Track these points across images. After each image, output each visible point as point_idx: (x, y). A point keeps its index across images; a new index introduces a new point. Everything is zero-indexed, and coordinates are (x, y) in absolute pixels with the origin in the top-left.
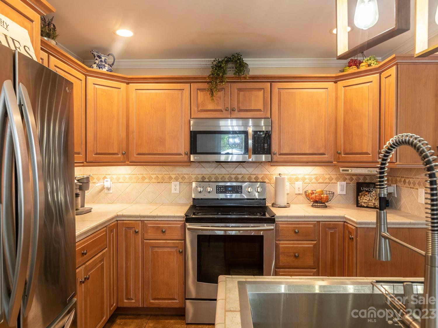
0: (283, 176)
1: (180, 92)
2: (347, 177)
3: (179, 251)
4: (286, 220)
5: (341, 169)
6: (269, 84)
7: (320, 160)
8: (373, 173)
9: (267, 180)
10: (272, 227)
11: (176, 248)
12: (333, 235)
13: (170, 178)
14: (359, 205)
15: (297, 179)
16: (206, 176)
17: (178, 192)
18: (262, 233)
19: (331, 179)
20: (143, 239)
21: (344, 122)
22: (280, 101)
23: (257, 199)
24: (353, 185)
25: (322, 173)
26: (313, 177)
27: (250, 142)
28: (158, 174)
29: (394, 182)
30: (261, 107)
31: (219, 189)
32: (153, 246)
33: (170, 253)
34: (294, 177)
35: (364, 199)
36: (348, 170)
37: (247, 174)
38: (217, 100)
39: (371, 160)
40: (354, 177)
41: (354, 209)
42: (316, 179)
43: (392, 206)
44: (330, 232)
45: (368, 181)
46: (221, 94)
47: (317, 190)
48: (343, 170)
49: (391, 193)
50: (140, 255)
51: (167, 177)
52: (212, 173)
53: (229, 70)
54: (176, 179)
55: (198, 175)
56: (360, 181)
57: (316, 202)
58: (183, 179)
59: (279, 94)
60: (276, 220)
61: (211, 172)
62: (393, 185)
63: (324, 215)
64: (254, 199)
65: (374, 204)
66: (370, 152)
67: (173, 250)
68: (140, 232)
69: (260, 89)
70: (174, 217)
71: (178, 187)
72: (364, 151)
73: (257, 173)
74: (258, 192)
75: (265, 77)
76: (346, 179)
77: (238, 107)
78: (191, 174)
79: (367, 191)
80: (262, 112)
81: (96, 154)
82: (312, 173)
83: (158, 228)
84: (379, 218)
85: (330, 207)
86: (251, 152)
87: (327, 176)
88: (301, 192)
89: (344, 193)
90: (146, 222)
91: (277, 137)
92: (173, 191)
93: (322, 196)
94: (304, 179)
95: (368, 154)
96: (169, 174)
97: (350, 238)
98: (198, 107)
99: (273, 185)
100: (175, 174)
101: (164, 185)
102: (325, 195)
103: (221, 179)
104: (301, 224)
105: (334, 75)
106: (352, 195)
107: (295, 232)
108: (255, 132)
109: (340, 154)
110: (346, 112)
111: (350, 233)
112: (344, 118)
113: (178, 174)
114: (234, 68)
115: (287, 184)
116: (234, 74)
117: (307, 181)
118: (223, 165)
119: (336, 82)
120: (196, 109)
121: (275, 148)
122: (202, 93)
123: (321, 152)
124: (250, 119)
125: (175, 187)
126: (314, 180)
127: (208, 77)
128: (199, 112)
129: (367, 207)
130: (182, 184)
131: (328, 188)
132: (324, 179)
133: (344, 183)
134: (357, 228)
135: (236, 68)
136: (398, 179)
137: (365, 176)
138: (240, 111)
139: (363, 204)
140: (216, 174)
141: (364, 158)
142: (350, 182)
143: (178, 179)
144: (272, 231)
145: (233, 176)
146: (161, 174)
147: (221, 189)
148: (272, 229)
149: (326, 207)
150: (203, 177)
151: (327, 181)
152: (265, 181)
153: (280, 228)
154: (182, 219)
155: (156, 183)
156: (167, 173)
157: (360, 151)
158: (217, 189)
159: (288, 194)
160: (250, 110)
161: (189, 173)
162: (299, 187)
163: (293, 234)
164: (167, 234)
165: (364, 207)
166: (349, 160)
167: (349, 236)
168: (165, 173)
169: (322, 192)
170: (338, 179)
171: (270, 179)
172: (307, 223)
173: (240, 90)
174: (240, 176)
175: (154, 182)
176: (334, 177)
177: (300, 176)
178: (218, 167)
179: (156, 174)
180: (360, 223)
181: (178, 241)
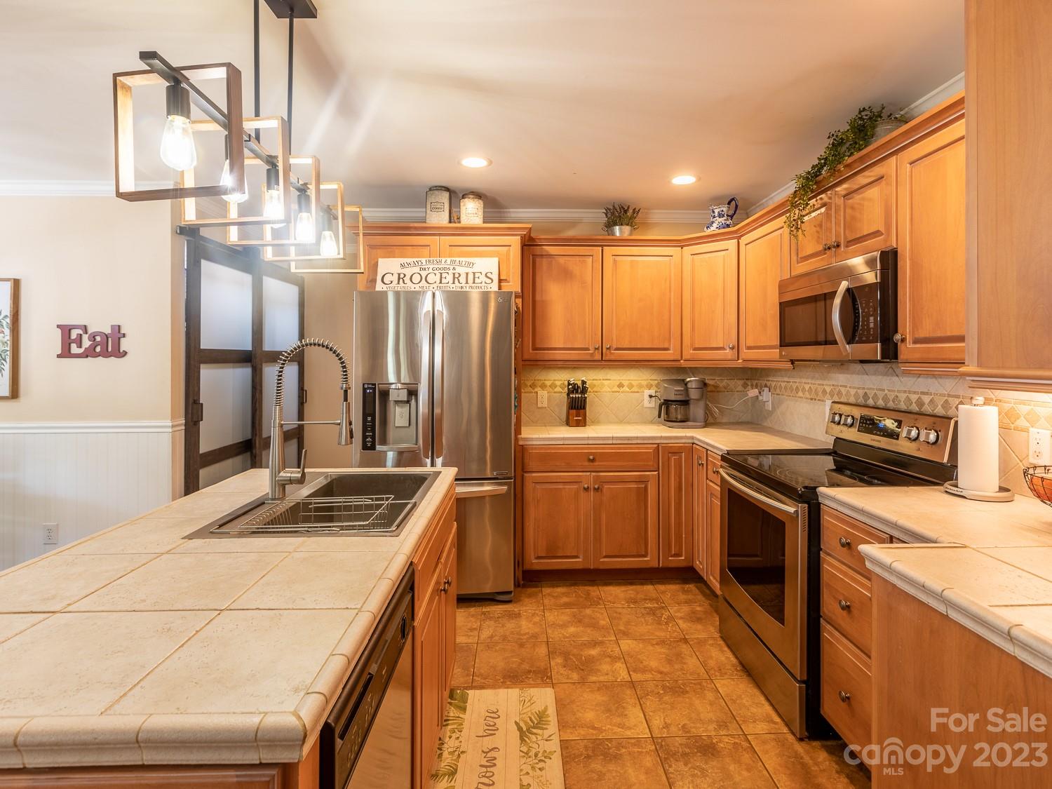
1: (780, 232)
6: (894, 158)
30: (878, 224)
38: (817, 232)
55: (858, 388)
59: (911, 177)
69: (877, 181)
77: (845, 238)
81: (695, 349)
98: (798, 253)
100: (829, 385)
104: (858, 528)
120: (795, 258)
128: (799, 262)
138: (848, 245)
160: (861, 237)
161: (846, 384)
173: (847, 197)
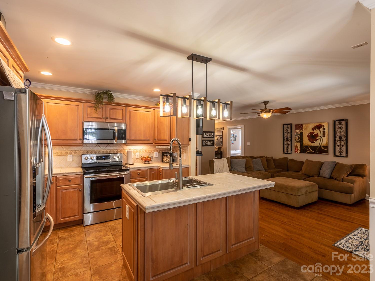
0: (131, 150)
1: (77, 107)
2: (158, 150)
3: (79, 190)
4: (134, 169)
5: (156, 146)
6: (125, 107)
7: (147, 142)
8: (168, 148)
9: (122, 152)
10: (128, 173)
11: (77, 189)
12: (153, 174)
13: (67, 153)
14: (163, 161)
15: (137, 152)
16: (90, 151)
17: (71, 160)
18: (123, 176)
19: (152, 151)
20: (56, 186)
21: (158, 127)
22: (130, 115)
23: (118, 162)
24: (161, 153)
25: (148, 148)
26: (144, 150)
27: (116, 134)
28: (58, 151)
29: (176, 151)
30: (121, 118)
31: (97, 158)
32: (63, 189)
33: (73, 192)
34: (135, 150)
35: (165, 159)
36: (159, 147)
37: (112, 150)
38: (98, 113)
39: (167, 143)
40: (161, 150)
41: (161, 163)
42: (145, 151)
43: (175, 161)
44: (152, 173)
45: (166, 151)
46: (101, 110)
47: (146, 156)
48: (157, 147)
49: (175, 156)
50: (54, 196)
51: (64, 152)
52: (93, 149)
53: (105, 98)
54: (71, 153)
55: (84, 151)
56: (163, 151)
57: (146, 161)
58: (75, 153)
59: (130, 112)
60: (130, 170)
61: (81, 149)
62: (175, 153)
63: (150, 166)
64: (116, 162)
65: (169, 160)
66: (167, 140)
67: (76, 190)
68: (54, 183)
69: (121, 109)
70: (77, 172)
71: (72, 158)
72: (165, 139)
73: (117, 149)
74: (119, 158)
75: (123, 104)
76: (158, 151)
77: (110, 117)
78: (80, 151)
79: (166, 155)
80: (122, 120)
82: (144, 148)
83: (66, 179)
84: (170, 166)
85: (151, 163)
86: (116, 139)
87: (150, 150)
88: (139, 157)
89: (157, 157)
90: (58, 177)
91: (129, 132)
92: (68, 160)
93: (148, 158)
94: (140, 151)
95: (166, 140)
96: (66, 151)
97: (160, 174)
98: (87, 115)
99: (126, 155)
100: (70, 151)
101: (62, 157)
102: (150, 158)
103: (98, 152)
104: (141, 171)
105: (153, 107)
106: (160, 157)
107: (138, 174)
108: (118, 130)
109: (156, 140)
110: (158, 123)
111: (160, 172)
112: (157, 125)
113: (72, 151)
114: (107, 97)
115: (133, 154)
116: (108, 101)
117: (141, 152)
118: (99, 145)
119: (154, 109)
120: (86, 116)
121: (128, 137)
122: (90, 109)
123: (148, 139)
124: (116, 124)
125: (70, 158)
126: (144, 152)
127: (94, 101)
128: (88, 118)
129: (166, 162)
130: (74, 156)
131: (151, 155)
132: (149, 151)
133: (157, 153)
134: (163, 169)
135: (108, 98)
136: (177, 150)
137: (165, 149)
138: (111, 119)
139: (165, 161)
140: (95, 150)
141: (165, 142)
142: (159, 152)
143: (72, 153)
144: (128, 175)
145: (105, 151)
146: (60, 151)
147: (99, 158)
148: (128, 174)
149: (150, 163)
150: (88, 152)
151: (150, 152)
152: (121, 153)
153: (132, 173)
154: (81, 173)
155: (56, 156)
156: (65, 150)
157: (163, 139)
158: (96, 158)
159: (133, 158)
160: (116, 119)
161: (78, 150)
162: (138, 155)
163: (137, 175)
164: (71, 182)
165: (165, 162)
166: (159, 142)
167: (160, 173)
168: (63, 150)
169: (148, 157)
170: (154, 151)
171: (124, 152)
172: (143, 170)
173: (111, 109)
174: (109, 151)
175: (55, 156)
176: (153, 150)
177: (138, 150)
178: (96, 146)
179: (57, 151)
180: (164, 168)
181: (78, 185)
